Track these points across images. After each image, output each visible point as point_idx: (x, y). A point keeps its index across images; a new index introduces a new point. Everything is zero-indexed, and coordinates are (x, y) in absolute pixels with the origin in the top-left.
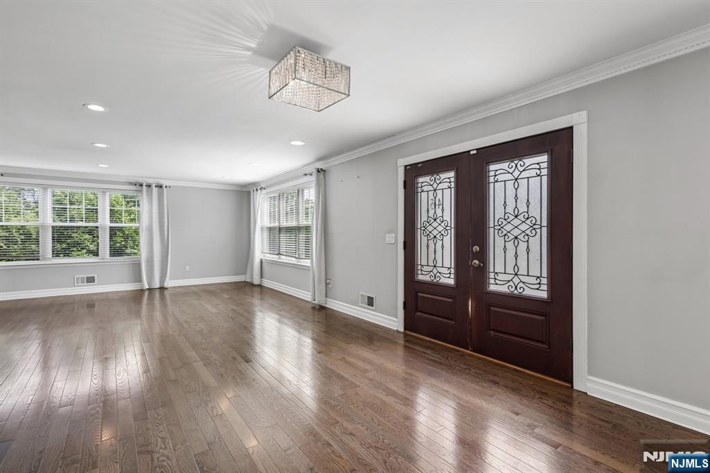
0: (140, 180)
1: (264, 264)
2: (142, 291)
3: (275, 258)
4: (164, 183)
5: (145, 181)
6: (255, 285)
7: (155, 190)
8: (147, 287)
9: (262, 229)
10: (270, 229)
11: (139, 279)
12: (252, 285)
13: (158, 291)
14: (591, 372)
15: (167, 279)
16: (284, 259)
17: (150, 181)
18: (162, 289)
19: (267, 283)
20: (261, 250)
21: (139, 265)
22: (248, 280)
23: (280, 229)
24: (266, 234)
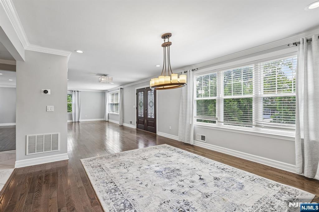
0: (72, 90)
1: (109, 115)
2: (73, 122)
3: (112, 113)
4: (79, 90)
5: (73, 90)
6: (107, 121)
7: (76, 92)
8: (74, 121)
9: (109, 104)
10: (111, 104)
11: (71, 119)
12: (106, 121)
13: (77, 123)
14: (158, 131)
15: (80, 119)
16: (114, 113)
17: (75, 90)
18: (78, 122)
19: (110, 121)
20: (108, 110)
21: (72, 115)
22: (105, 120)
23: (113, 104)
24: (110, 106)
